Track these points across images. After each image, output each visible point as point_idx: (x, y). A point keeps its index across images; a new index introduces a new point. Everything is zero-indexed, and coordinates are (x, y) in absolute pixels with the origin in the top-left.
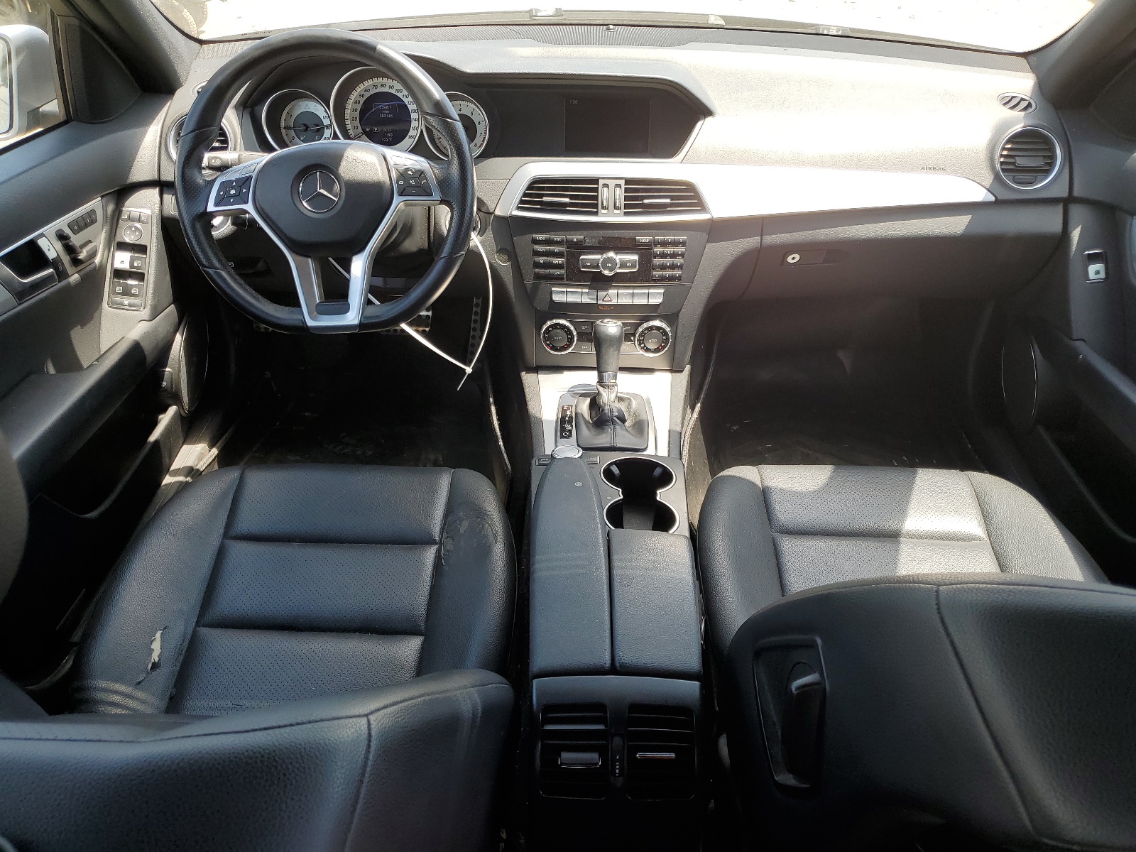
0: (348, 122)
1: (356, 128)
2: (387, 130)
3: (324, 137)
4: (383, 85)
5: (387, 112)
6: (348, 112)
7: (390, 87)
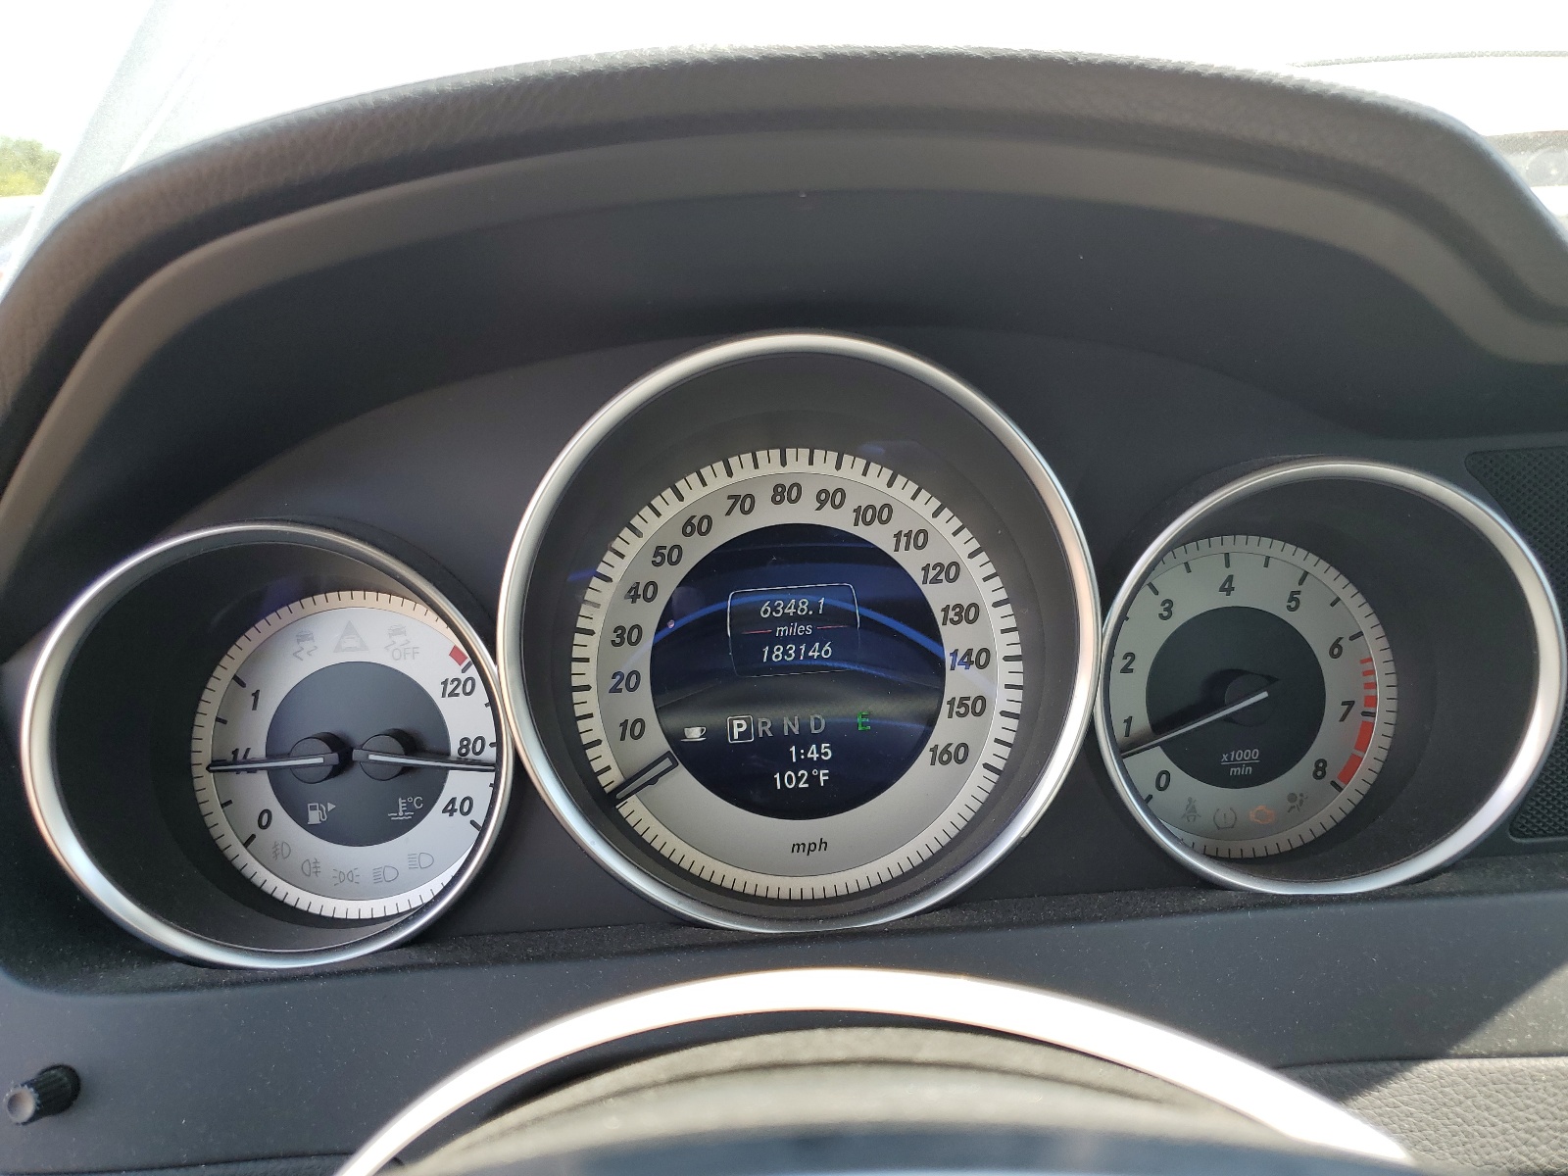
0: (586, 703)
1: (632, 729)
2: (804, 727)
3: (443, 801)
4: (782, 493)
5: (800, 630)
6: (586, 647)
7: (825, 498)
